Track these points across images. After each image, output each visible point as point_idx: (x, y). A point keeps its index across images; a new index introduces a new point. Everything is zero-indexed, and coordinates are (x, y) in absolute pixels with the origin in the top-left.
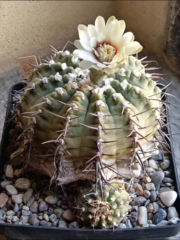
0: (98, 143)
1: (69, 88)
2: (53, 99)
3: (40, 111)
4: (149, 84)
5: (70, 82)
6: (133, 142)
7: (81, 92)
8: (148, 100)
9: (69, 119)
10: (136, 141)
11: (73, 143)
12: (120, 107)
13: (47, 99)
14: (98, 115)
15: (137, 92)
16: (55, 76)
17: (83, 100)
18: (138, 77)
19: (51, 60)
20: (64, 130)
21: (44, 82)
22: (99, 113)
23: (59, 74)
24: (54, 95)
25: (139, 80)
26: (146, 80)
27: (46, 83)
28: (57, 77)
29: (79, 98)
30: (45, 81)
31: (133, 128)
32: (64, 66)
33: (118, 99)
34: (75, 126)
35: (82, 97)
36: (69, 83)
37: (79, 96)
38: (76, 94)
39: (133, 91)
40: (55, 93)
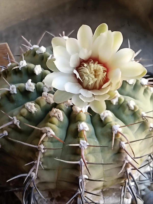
0: (80, 180)
1: (44, 103)
2: (21, 118)
3: (6, 133)
4: (145, 91)
5: (45, 93)
6: (125, 173)
7: (59, 110)
8: (144, 118)
9: (42, 149)
10: (128, 173)
11: (48, 177)
12: (109, 130)
13: (15, 117)
14: (80, 144)
15: (131, 108)
16: (26, 84)
17: (61, 122)
18: (132, 85)
19: (22, 60)
20: (36, 162)
21: (12, 93)
22: (81, 141)
23: (31, 82)
24: (24, 113)
25: (132, 87)
26: (142, 87)
27: (14, 94)
28: (29, 85)
29: (55, 120)
30: (13, 91)
31: (126, 158)
32: (38, 70)
33: (106, 120)
34: (50, 157)
35: (59, 118)
36: (44, 95)
37: (56, 117)
38: (51, 113)
39: (125, 106)
40: (24, 111)
